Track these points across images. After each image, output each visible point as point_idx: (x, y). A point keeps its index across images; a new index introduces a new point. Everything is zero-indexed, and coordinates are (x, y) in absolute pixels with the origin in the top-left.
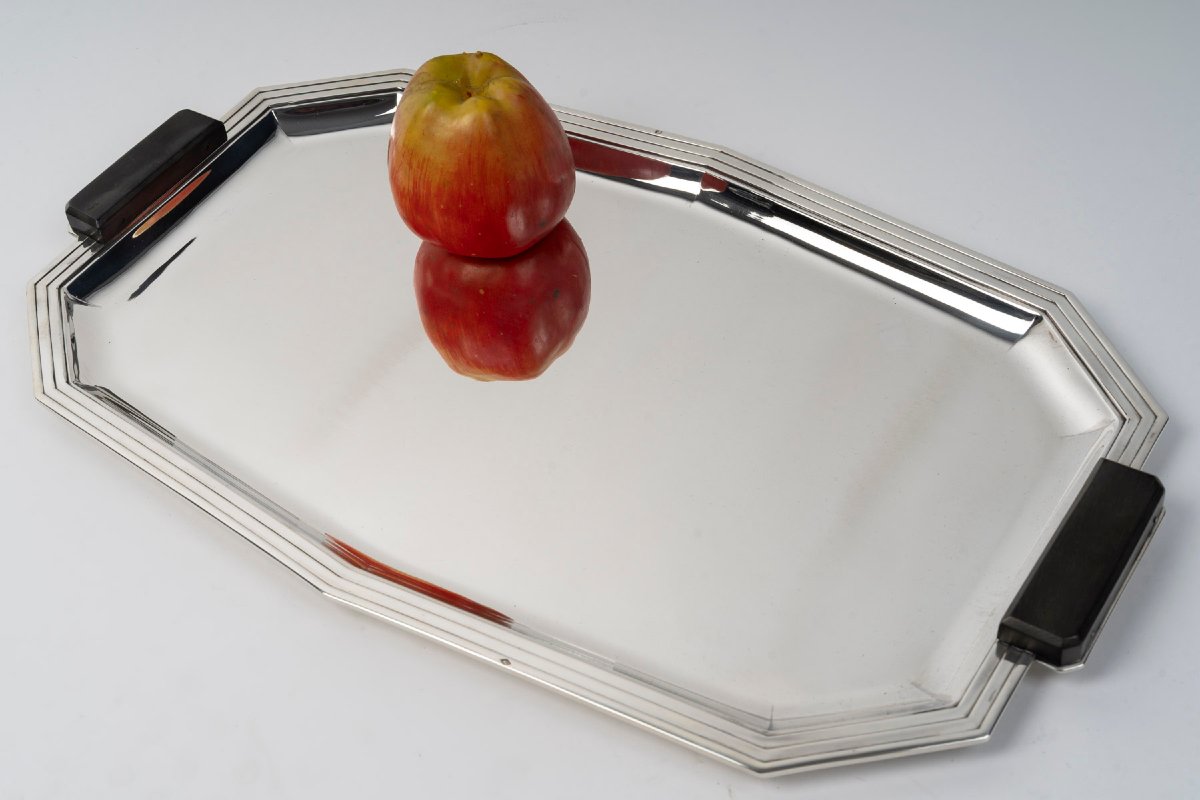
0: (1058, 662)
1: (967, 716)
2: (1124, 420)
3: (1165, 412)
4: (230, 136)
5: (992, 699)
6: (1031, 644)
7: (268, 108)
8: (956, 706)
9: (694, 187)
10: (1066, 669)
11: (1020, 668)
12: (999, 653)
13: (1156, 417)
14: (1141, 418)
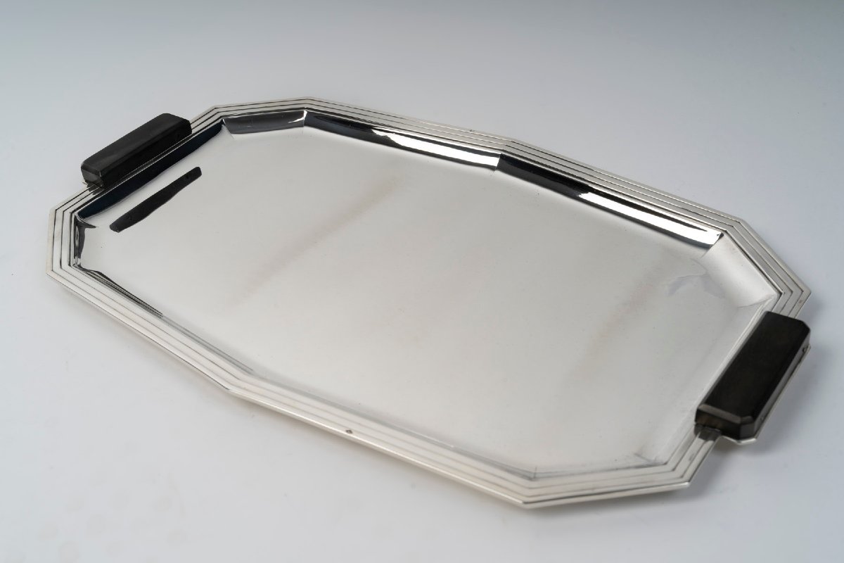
0: (738, 437)
1: (674, 470)
2: (781, 294)
3: (808, 289)
4: (194, 131)
5: (692, 459)
6: (720, 425)
7: (221, 117)
8: (666, 464)
9: (494, 162)
10: (744, 442)
11: (710, 443)
12: (696, 432)
13: (803, 291)
14: (792, 292)
